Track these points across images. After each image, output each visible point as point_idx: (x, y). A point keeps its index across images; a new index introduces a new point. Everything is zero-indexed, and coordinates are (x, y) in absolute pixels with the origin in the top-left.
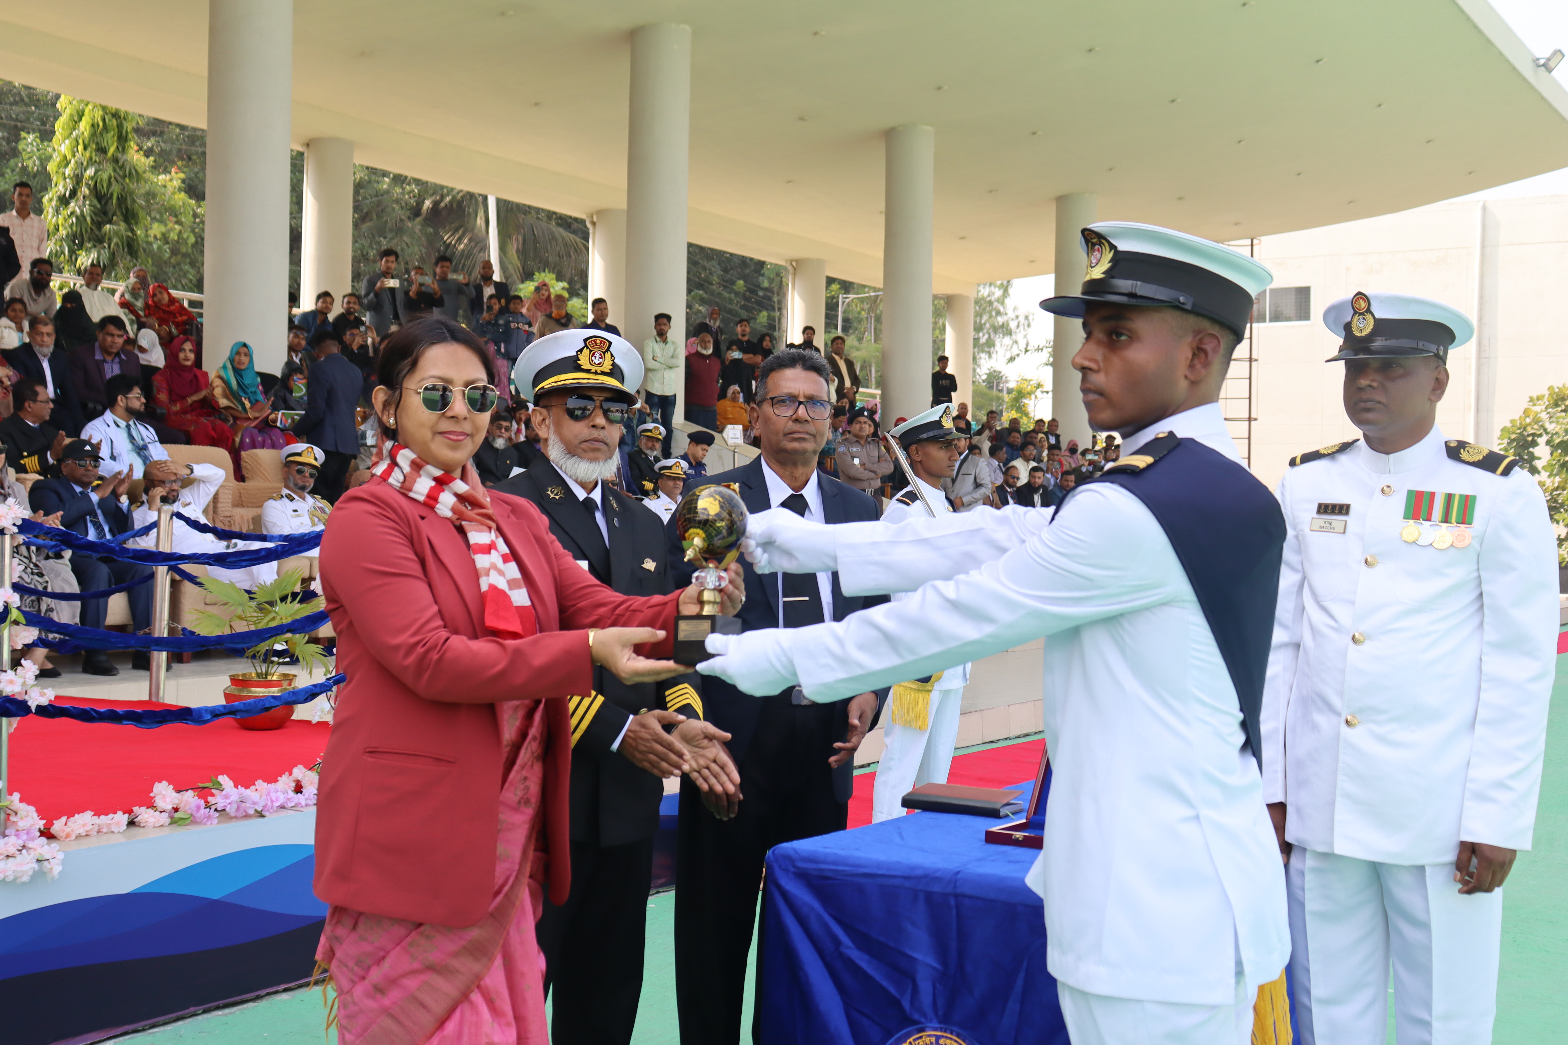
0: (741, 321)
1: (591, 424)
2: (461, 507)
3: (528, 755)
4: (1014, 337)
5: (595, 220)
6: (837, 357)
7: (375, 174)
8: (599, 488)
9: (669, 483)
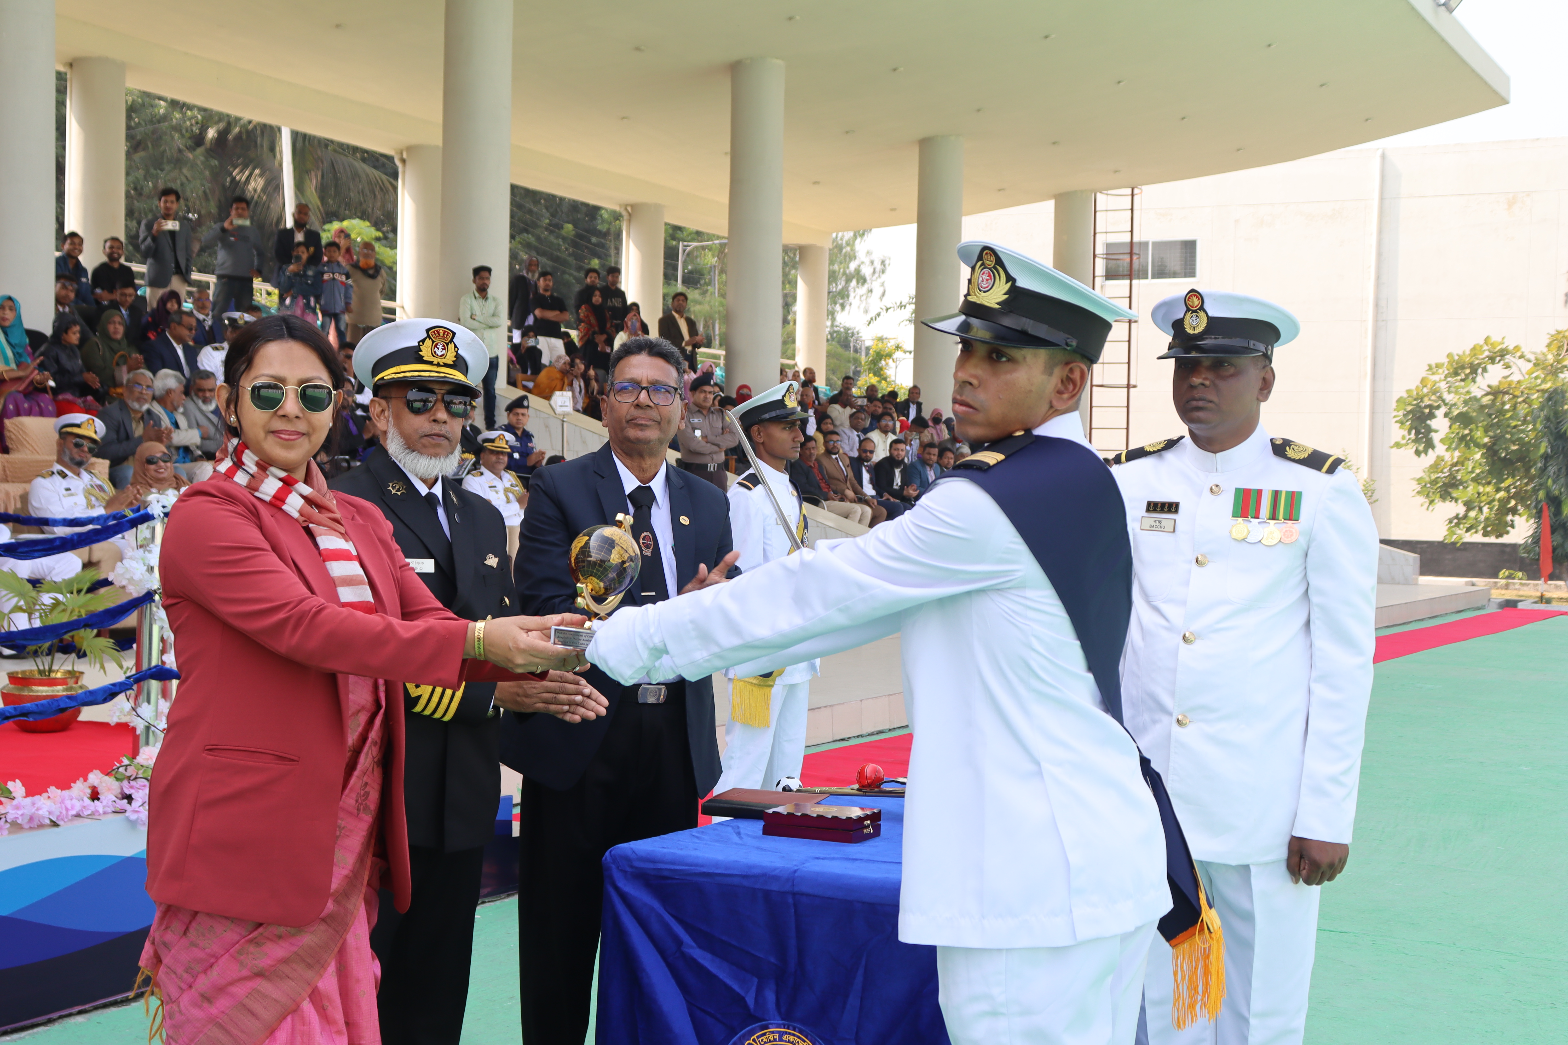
1: (432, 418)
2: (309, 509)
3: (369, 760)
4: (868, 286)
5: (405, 156)
6: (676, 316)
7: (149, 98)
8: (439, 483)
9: (493, 458)
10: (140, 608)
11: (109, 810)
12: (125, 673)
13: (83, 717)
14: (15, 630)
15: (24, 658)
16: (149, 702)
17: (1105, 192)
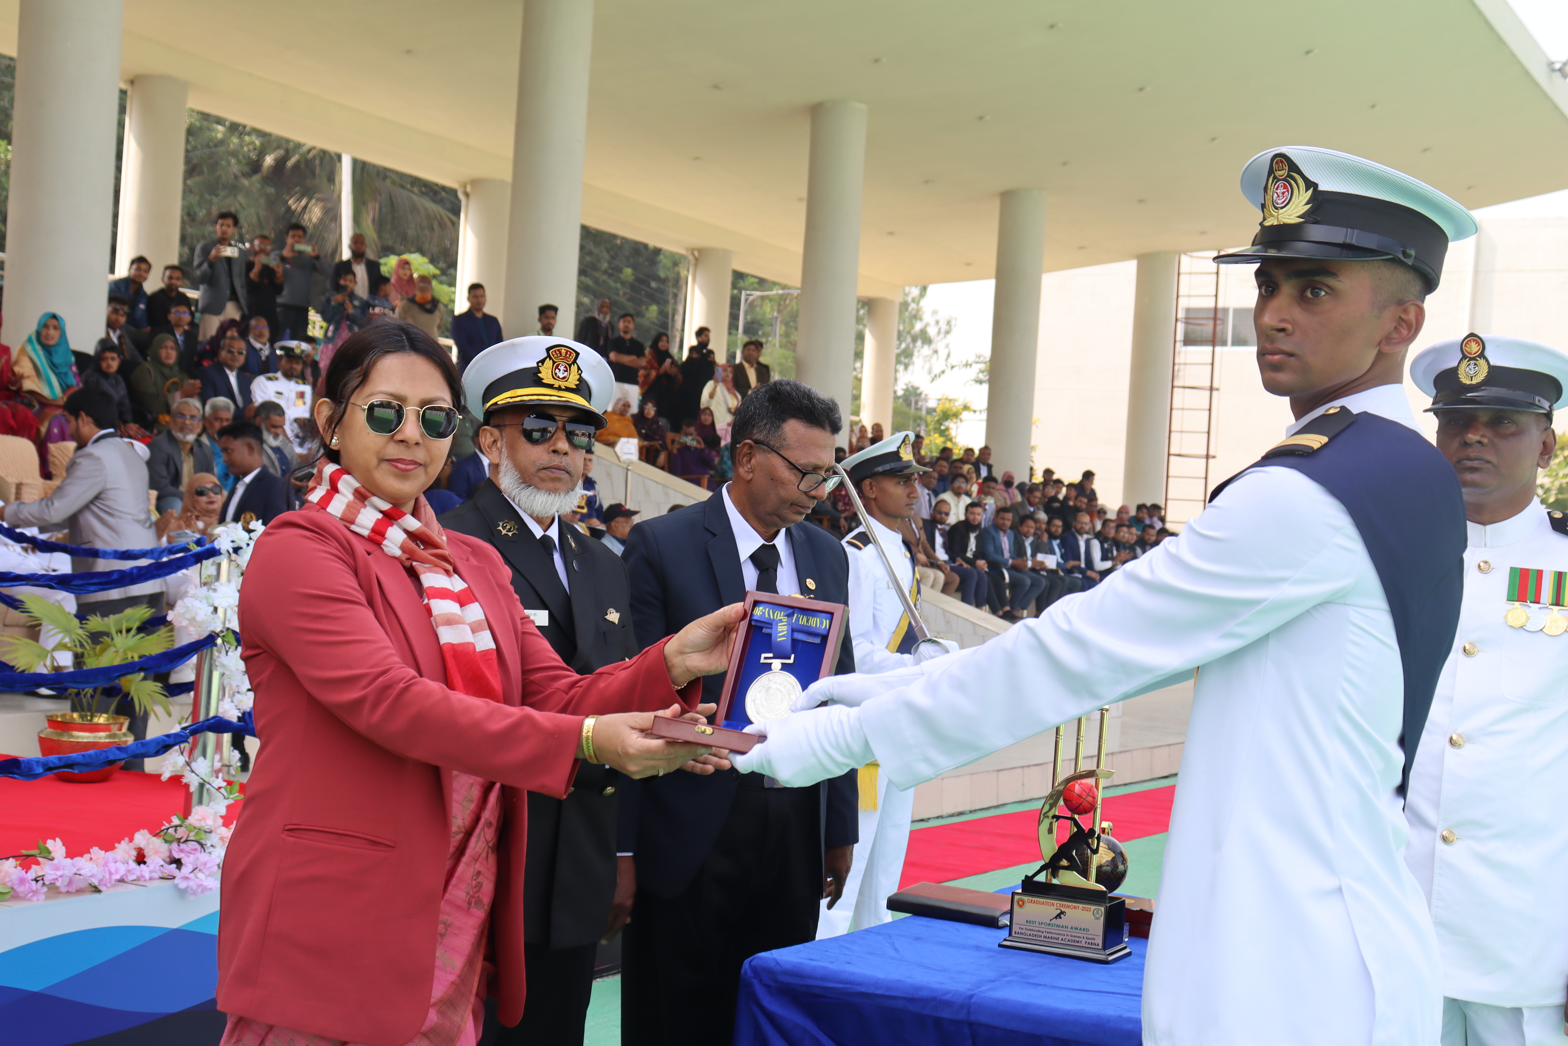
0: (625, 316)
1: (552, 448)
2: (412, 545)
3: (482, 844)
4: (933, 346)
5: (469, 189)
7: (206, 120)
8: (556, 525)
10: (200, 653)
11: (156, 875)
12: (180, 723)
16: (204, 755)
17: (1189, 254)
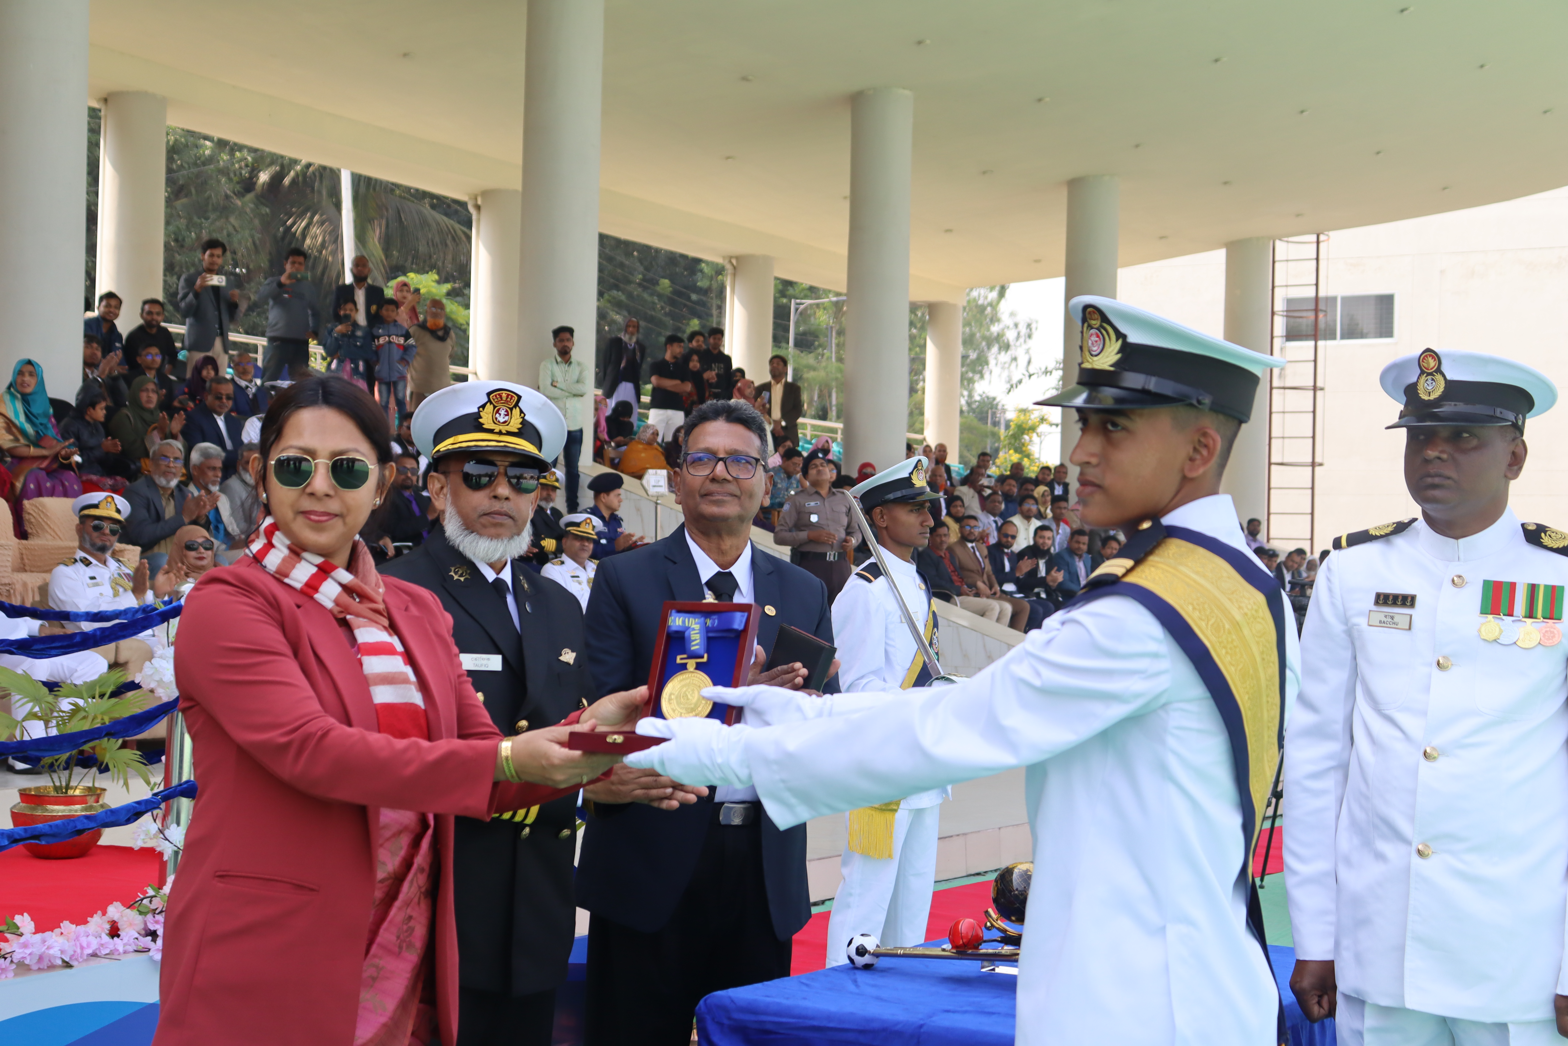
1: (492, 494)
2: (347, 598)
3: (414, 889)
4: (1011, 352)
5: (479, 202)
7: (191, 137)
8: (509, 568)
9: (577, 544)
10: (170, 715)
11: (131, 948)
12: (152, 789)
13: (103, 842)
14: (29, 739)
15: (38, 773)
16: (178, 824)
17: (1286, 239)
